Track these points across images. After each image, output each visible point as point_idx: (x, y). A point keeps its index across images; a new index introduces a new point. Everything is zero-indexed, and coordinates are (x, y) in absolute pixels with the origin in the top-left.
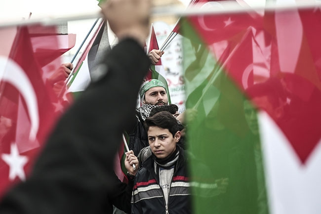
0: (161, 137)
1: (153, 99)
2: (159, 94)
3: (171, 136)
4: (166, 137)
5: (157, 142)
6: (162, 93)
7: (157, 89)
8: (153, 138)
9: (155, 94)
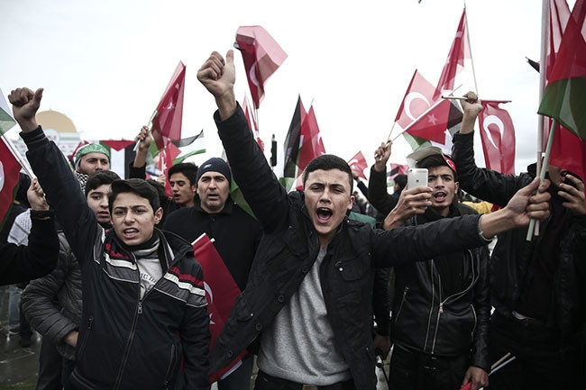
0: (137, 210)
1: (90, 166)
2: (99, 162)
3: (151, 211)
4: (144, 211)
5: (129, 216)
6: (103, 161)
7: (97, 156)
8: (123, 211)
9: (94, 160)
